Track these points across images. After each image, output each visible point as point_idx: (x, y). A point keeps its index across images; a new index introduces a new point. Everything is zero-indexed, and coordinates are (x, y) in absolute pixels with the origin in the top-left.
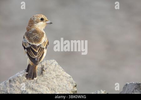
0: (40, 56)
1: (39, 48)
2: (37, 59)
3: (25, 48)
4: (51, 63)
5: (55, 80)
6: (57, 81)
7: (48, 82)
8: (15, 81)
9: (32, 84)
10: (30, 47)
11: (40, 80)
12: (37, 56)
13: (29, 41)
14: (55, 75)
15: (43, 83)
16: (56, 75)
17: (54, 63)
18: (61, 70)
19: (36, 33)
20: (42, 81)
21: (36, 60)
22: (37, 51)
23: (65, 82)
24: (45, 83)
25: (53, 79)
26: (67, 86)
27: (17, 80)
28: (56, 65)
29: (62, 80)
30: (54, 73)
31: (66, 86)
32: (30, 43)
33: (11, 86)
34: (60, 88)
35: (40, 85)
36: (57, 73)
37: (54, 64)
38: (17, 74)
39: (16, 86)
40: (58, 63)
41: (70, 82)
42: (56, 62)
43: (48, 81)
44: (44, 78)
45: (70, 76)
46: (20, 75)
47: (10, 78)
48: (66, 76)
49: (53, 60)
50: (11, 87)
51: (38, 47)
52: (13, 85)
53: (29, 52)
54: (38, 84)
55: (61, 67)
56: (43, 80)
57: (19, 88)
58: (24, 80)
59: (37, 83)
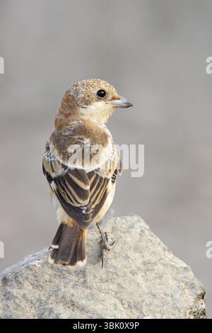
0: (97, 202)
1: (92, 179)
2: (87, 211)
3: (50, 179)
4: (130, 227)
5: (139, 278)
6: (147, 280)
7: (119, 285)
8: (21, 279)
9: (72, 291)
10: (67, 174)
11: (95, 276)
12: (86, 202)
13: (63, 159)
14: (139, 262)
15: (104, 286)
16: (144, 264)
17: (137, 226)
18: (160, 248)
19: (84, 135)
20: (101, 280)
21: (84, 212)
22: (88, 188)
23: (171, 283)
24: (111, 287)
25: (133, 273)
26: (177, 296)
27: (27, 278)
28: (142, 231)
29: (161, 277)
30: (137, 255)
31: (172, 296)
32: (66, 164)
33: (8, 296)
34: (156, 302)
35: (94, 291)
36: (148, 257)
37: (138, 231)
38: (26, 259)
39: (24, 296)
40: (148, 227)
41: (186, 284)
42: (143, 224)
43: (120, 280)
44: (108, 272)
45: (185, 265)
46: (36, 263)
47: (4, 272)
48: (172, 266)
49: (136, 218)
50: (8, 299)
51: (91, 174)
52: (15, 291)
53: (64, 189)
54: (89, 291)
55: (158, 240)
56: (104, 276)
57: (32, 302)
58: (47, 277)
59: (87, 287)
